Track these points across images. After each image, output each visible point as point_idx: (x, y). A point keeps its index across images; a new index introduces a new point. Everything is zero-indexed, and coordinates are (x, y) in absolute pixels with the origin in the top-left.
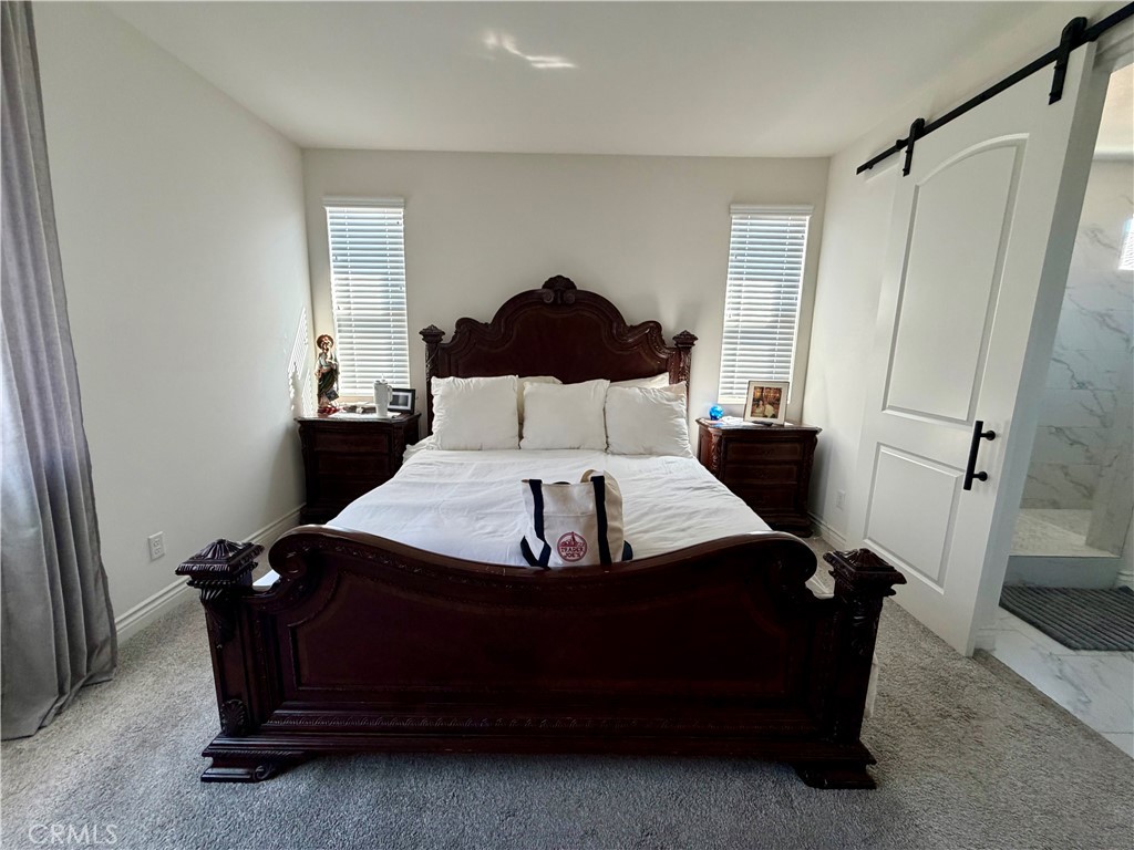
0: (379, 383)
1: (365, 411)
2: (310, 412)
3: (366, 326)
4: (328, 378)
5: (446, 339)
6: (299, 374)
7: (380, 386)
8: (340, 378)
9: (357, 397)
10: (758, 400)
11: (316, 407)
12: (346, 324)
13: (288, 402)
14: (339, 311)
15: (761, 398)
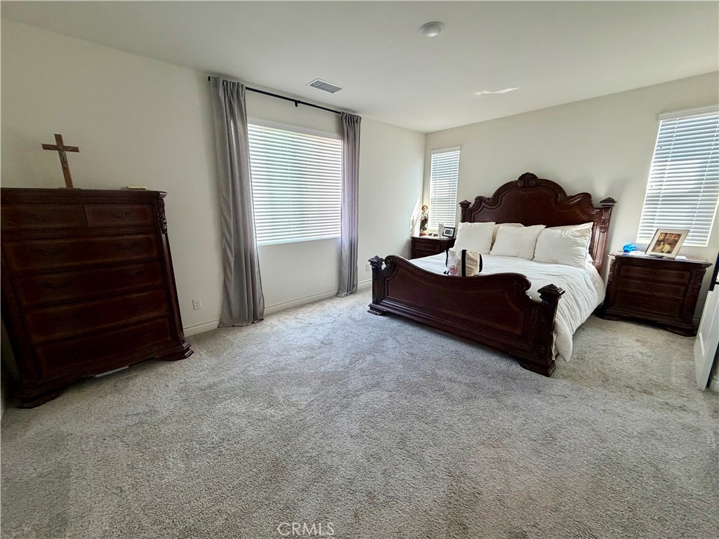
0: (440, 225)
1: (435, 235)
2: (417, 235)
3: (441, 201)
4: (424, 222)
5: (471, 206)
6: (415, 221)
7: (441, 226)
8: (428, 222)
9: (433, 231)
10: (661, 241)
11: (419, 233)
12: (434, 201)
13: (409, 230)
14: (432, 195)
15: (663, 240)
